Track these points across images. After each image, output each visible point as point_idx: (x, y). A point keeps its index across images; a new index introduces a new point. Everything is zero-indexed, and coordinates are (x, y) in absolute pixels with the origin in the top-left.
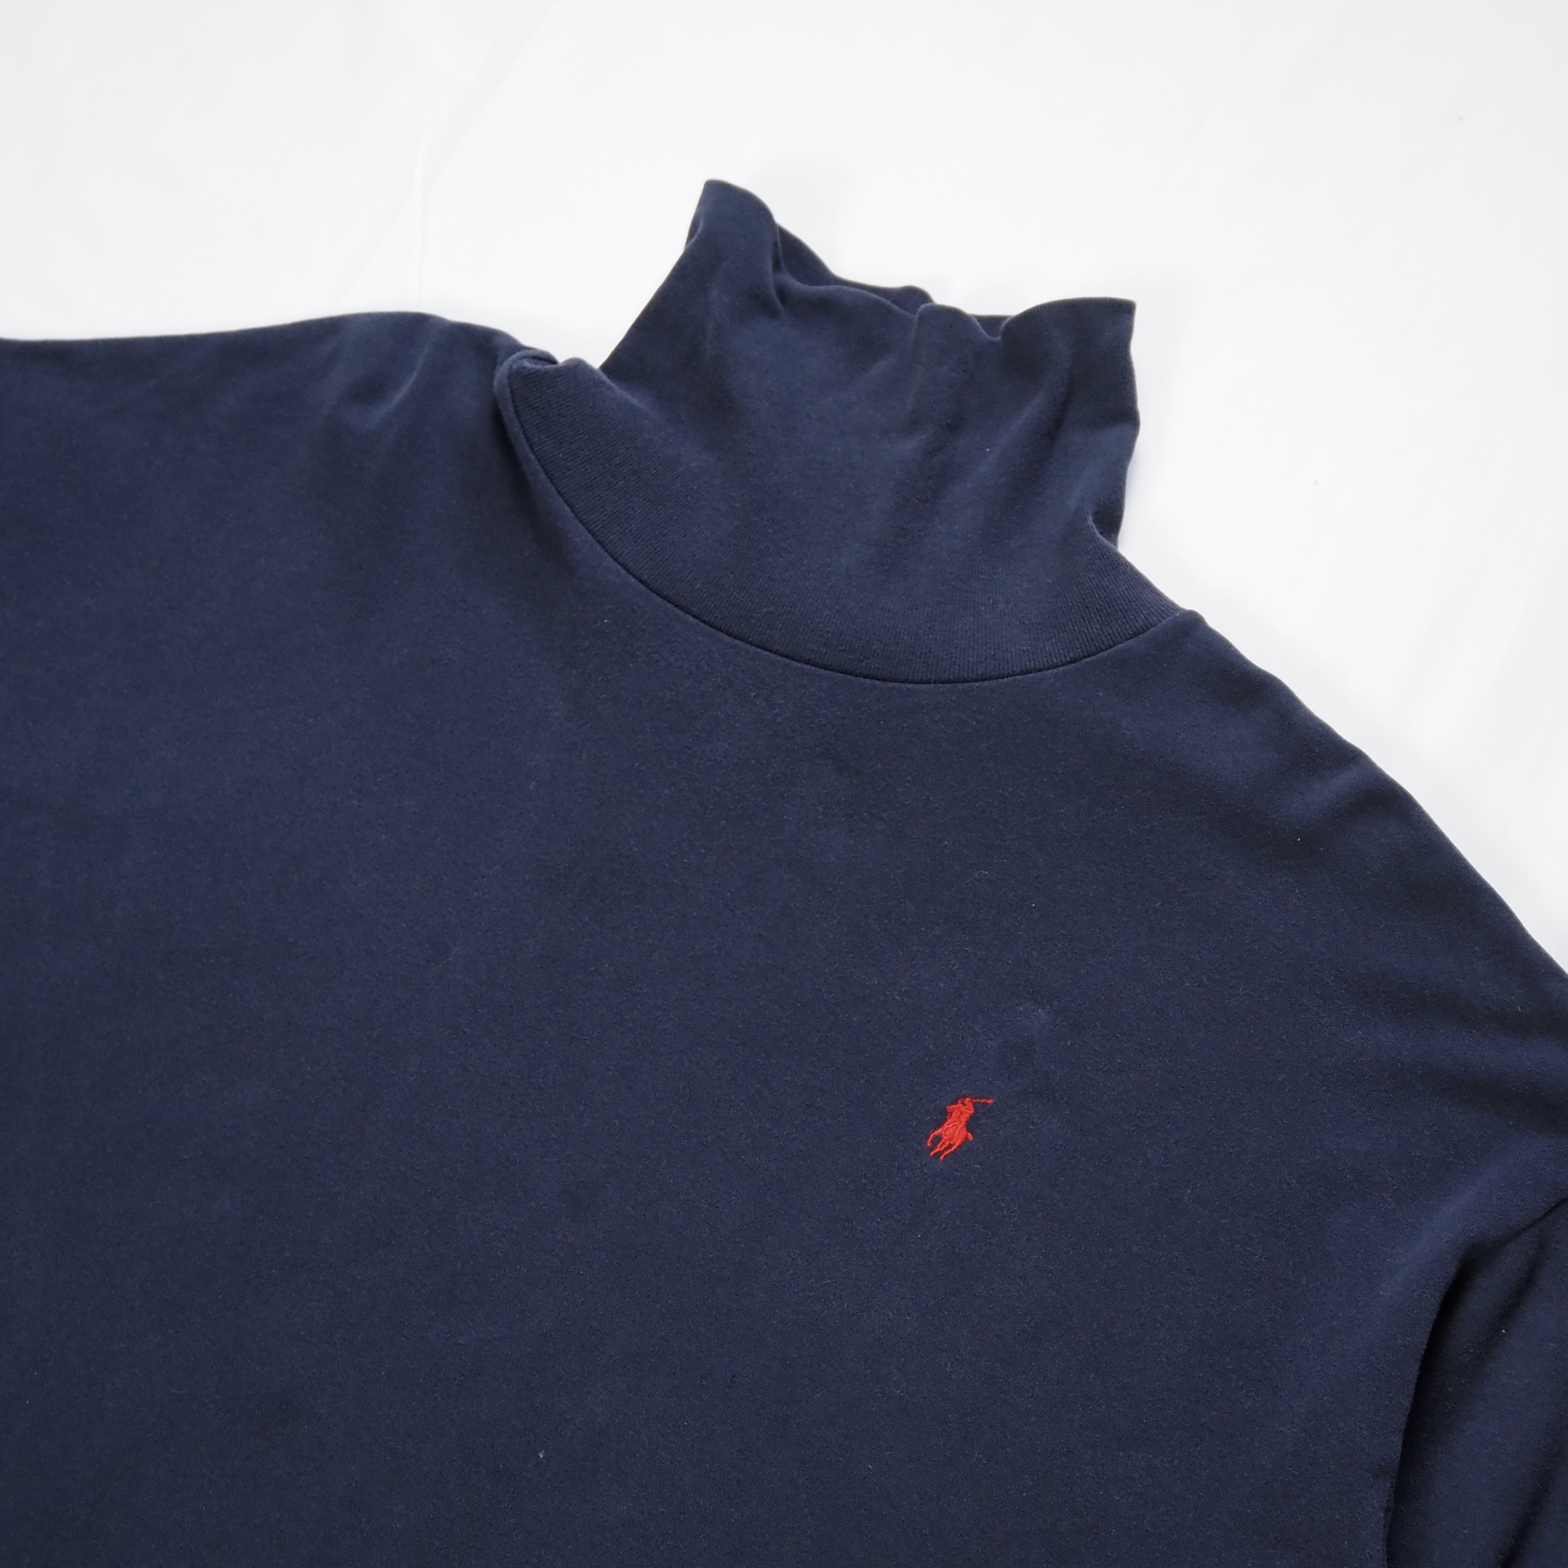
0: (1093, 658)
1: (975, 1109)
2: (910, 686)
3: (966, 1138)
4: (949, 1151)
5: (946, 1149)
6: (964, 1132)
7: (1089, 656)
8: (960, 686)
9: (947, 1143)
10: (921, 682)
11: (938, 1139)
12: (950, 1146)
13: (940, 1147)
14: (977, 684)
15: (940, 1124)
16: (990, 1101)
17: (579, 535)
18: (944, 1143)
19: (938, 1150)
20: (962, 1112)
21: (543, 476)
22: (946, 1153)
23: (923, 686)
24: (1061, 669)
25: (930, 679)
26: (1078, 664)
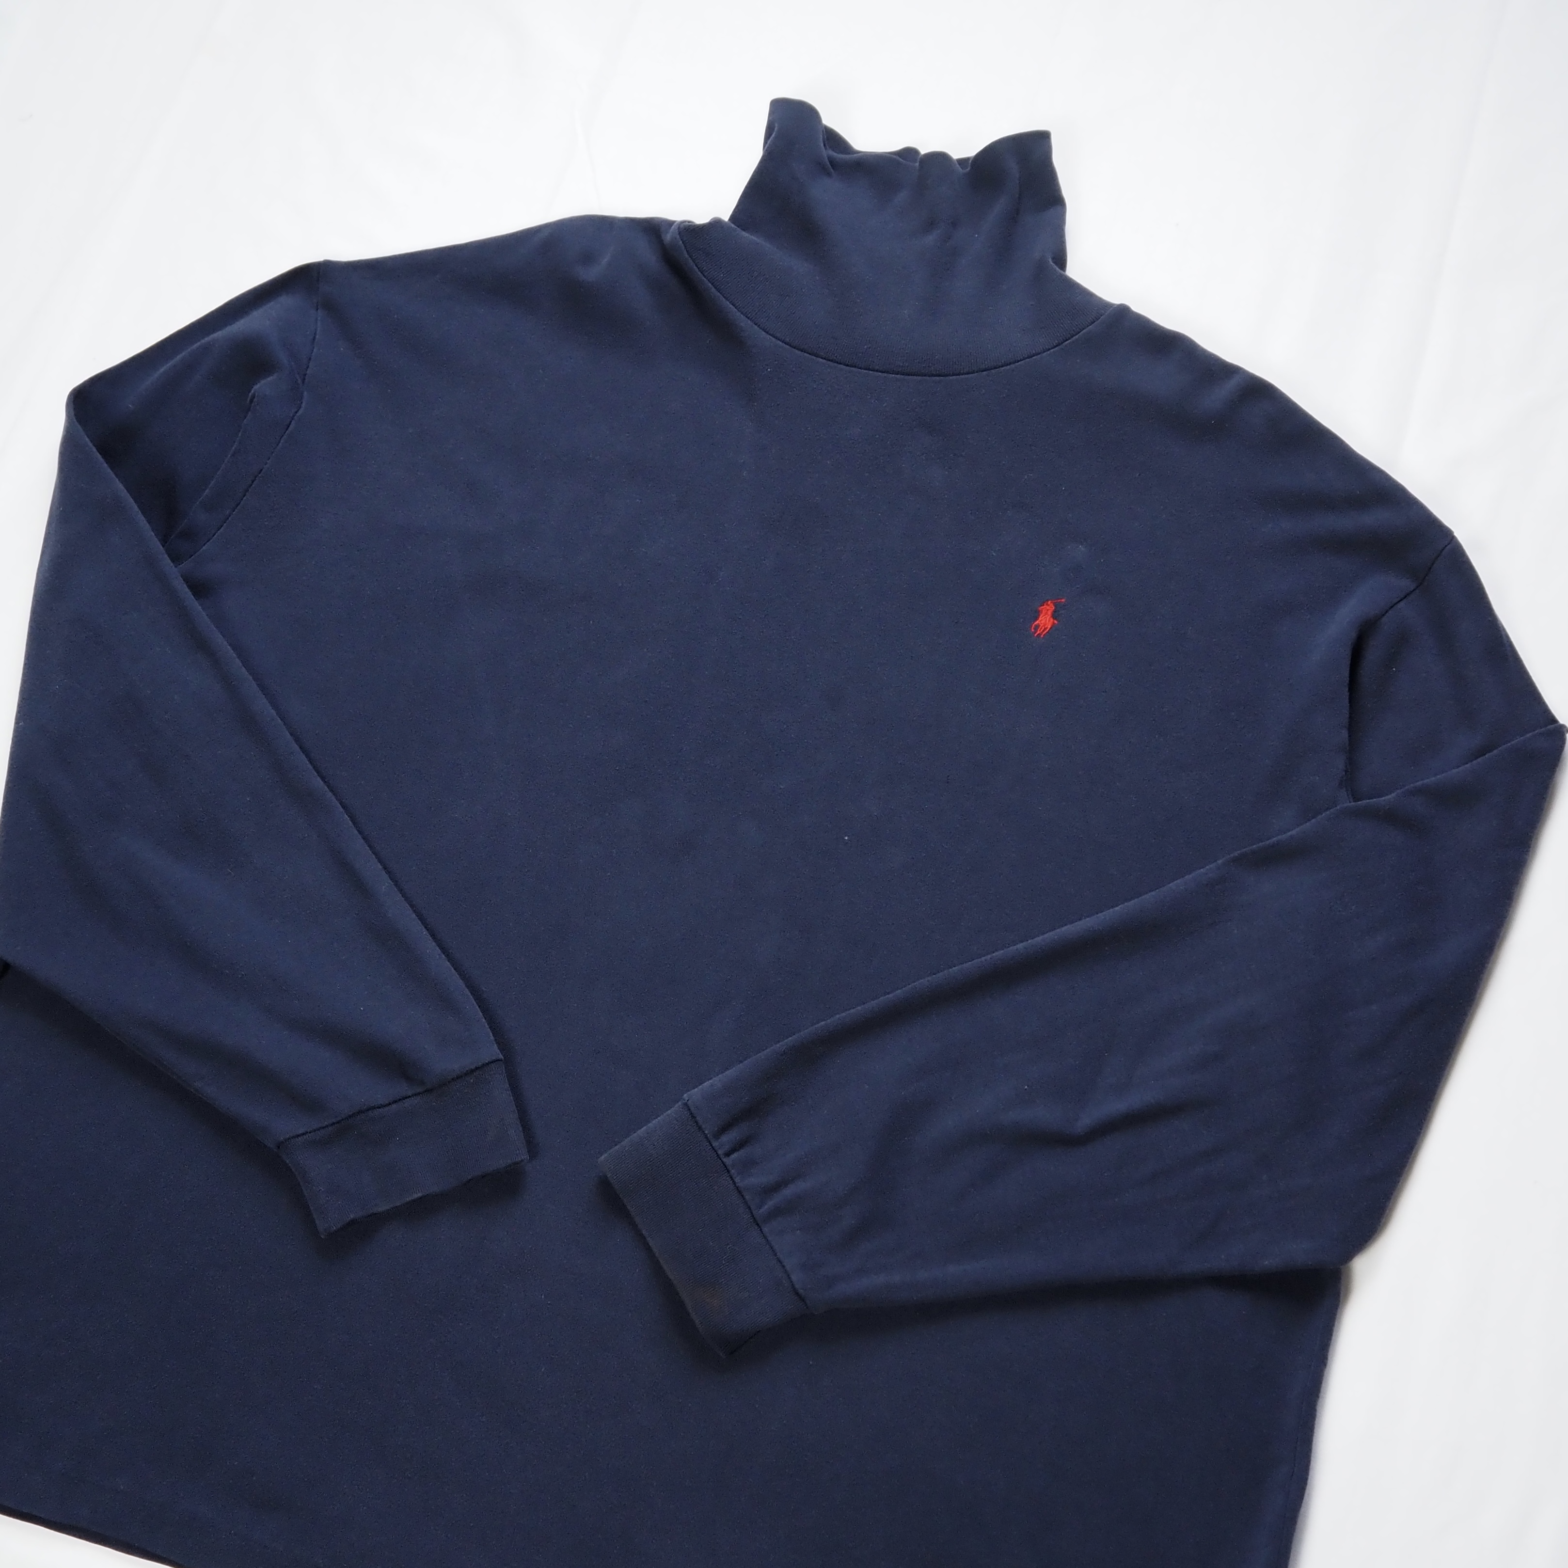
0: (1069, 341)
1: (1055, 606)
2: (963, 376)
3: (1054, 623)
4: (1045, 632)
5: (1043, 631)
6: (1052, 620)
7: (1067, 340)
8: (993, 371)
9: (1043, 628)
10: (968, 373)
11: (1037, 627)
12: (1045, 629)
13: (1040, 631)
14: (1003, 368)
15: (1037, 619)
16: (1063, 600)
17: (743, 322)
18: (1041, 628)
19: (1038, 632)
20: (1049, 608)
21: (713, 290)
22: (1044, 633)
23: (971, 375)
24: (1052, 350)
25: (974, 370)
26: (1061, 347)
